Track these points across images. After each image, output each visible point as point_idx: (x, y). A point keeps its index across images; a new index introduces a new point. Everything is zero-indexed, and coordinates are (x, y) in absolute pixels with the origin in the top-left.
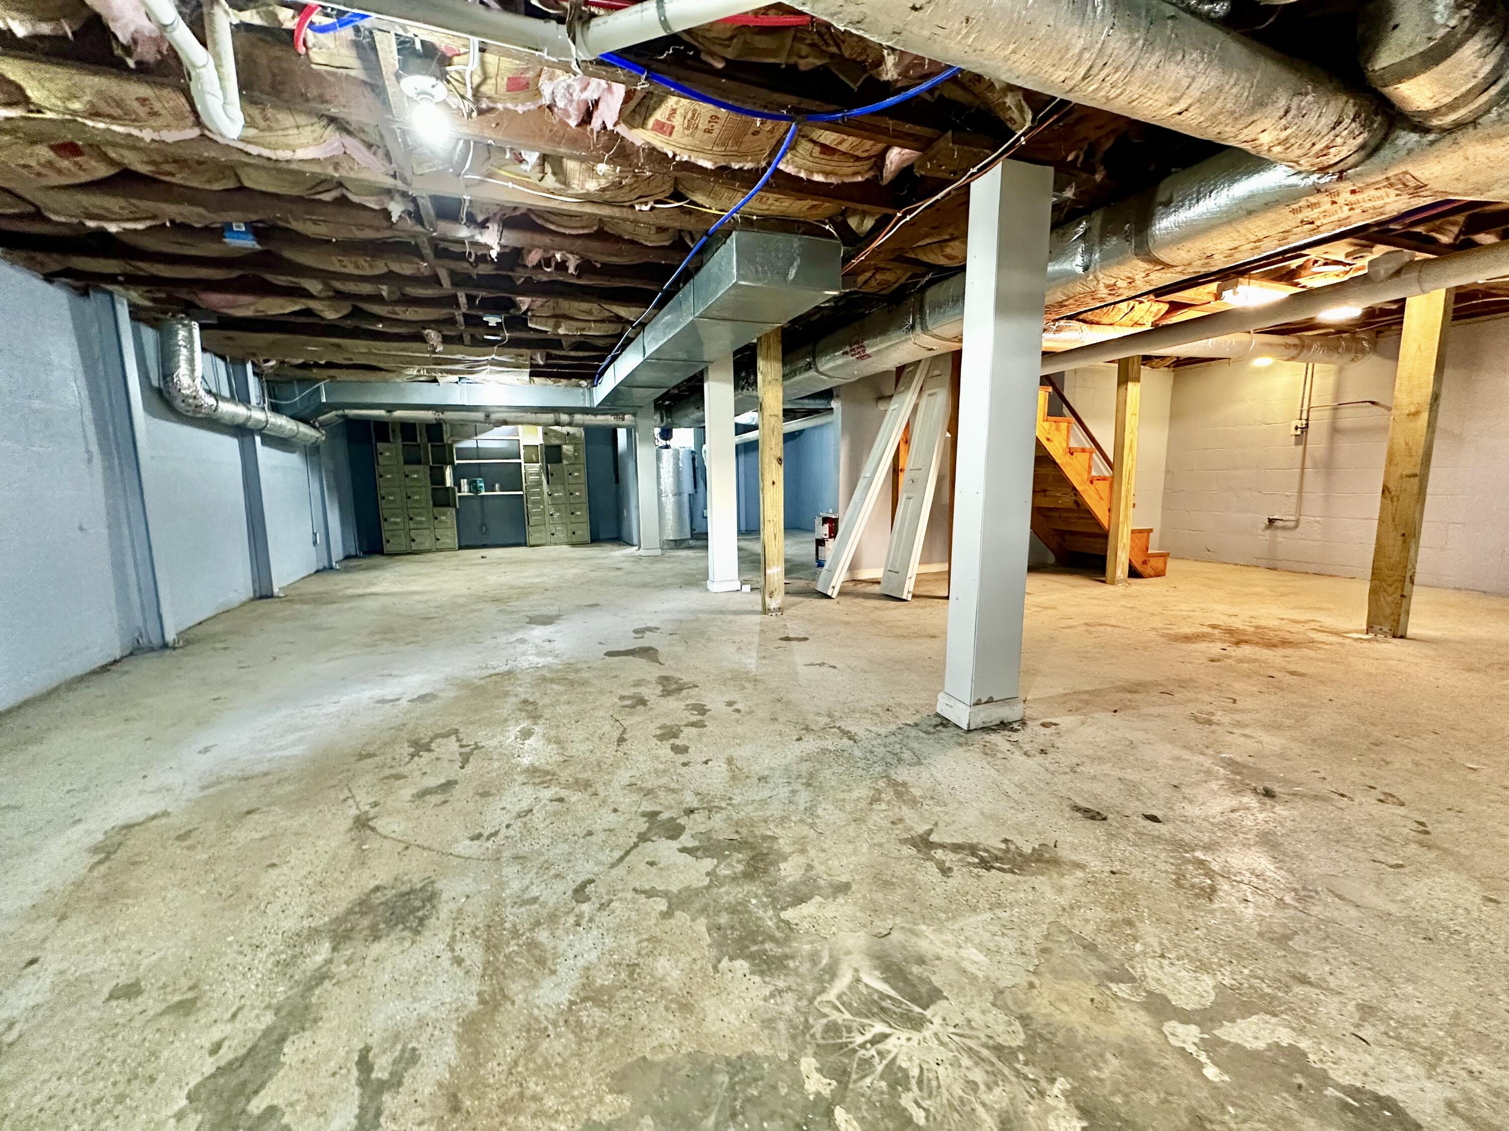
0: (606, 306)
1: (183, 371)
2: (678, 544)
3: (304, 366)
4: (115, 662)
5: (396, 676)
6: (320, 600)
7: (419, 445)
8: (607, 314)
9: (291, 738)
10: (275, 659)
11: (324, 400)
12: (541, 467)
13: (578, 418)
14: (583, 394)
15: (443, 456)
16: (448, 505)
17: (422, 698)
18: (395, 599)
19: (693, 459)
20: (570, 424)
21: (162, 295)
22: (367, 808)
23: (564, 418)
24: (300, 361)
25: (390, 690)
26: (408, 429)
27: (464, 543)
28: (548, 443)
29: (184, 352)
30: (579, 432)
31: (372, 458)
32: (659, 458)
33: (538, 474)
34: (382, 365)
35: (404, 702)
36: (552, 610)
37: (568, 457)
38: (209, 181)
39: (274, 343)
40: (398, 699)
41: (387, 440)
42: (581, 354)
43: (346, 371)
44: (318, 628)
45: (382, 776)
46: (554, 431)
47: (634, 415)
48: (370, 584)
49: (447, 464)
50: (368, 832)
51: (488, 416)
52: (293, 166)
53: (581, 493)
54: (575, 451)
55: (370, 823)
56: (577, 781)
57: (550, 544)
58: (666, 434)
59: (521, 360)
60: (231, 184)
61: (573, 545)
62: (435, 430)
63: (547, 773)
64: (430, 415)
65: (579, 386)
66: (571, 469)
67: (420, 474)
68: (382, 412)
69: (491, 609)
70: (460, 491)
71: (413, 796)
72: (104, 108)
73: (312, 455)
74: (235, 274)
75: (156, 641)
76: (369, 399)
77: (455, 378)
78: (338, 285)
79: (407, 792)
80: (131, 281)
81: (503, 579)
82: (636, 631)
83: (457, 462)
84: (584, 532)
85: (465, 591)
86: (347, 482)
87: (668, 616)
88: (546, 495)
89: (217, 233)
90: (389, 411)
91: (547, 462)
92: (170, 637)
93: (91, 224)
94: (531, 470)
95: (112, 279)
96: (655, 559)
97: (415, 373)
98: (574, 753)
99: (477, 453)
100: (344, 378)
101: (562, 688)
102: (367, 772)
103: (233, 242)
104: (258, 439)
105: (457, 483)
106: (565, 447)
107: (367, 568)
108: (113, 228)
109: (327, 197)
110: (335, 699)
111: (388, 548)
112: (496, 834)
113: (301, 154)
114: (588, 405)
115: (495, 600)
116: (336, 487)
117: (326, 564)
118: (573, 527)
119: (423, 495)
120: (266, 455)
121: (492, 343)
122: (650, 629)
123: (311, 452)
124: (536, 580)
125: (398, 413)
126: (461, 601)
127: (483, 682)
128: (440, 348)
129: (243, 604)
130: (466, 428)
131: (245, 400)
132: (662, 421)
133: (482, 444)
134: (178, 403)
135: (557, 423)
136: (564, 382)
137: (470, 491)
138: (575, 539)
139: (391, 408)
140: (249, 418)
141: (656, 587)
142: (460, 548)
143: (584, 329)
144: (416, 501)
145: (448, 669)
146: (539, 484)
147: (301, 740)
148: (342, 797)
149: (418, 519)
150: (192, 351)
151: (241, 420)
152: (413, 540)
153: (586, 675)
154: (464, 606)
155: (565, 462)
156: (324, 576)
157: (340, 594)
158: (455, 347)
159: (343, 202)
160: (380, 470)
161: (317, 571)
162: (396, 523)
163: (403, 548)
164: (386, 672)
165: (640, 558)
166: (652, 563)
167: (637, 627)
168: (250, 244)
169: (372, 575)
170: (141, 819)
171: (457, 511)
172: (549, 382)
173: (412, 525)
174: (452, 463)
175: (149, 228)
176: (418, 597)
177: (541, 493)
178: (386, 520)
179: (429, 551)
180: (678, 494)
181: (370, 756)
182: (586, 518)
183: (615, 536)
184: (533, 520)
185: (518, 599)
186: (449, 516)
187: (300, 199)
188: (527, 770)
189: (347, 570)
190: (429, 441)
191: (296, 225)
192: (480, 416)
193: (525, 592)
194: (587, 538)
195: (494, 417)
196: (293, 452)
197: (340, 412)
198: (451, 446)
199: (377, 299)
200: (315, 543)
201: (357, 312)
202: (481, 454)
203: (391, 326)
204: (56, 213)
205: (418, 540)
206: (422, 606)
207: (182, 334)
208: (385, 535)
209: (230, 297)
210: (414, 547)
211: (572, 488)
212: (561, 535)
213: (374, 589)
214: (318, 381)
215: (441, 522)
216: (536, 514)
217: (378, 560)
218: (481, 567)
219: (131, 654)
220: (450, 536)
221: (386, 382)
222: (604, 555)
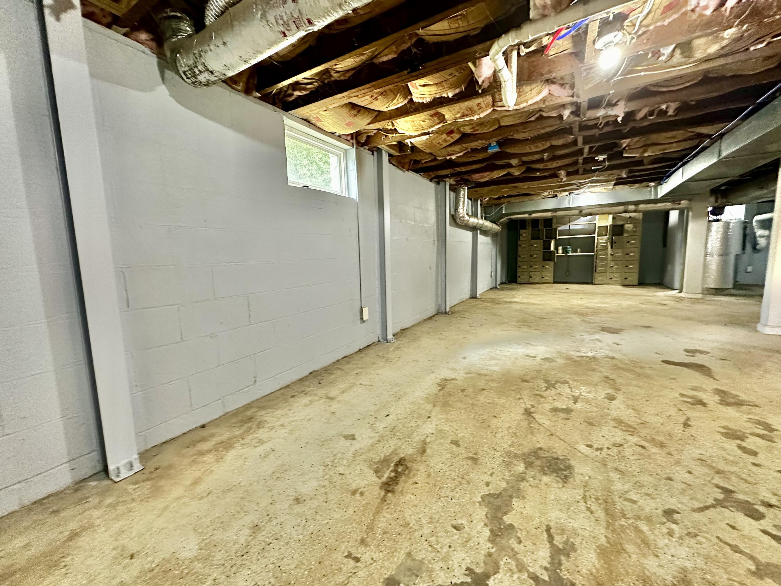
0: (690, 130)
1: (461, 207)
2: (718, 291)
3: (499, 198)
4: (433, 316)
5: (532, 345)
6: (493, 301)
7: (539, 230)
8: (690, 134)
9: (494, 362)
10: (481, 325)
11: (504, 212)
12: (608, 239)
13: (642, 207)
14: (650, 191)
15: (551, 234)
16: (550, 260)
17: (546, 359)
18: (526, 306)
19: (745, 228)
20: (635, 211)
21: (459, 179)
22: (529, 406)
23: (632, 207)
24: (497, 196)
25: (531, 351)
26: (535, 222)
27: (556, 280)
28: (615, 224)
29: (462, 199)
30: (639, 216)
31: (518, 236)
32: (709, 229)
33: (606, 243)
34: (533, 193)
35: (538, 359)
36: (616, 326)
37: (628, 232)
38: (488, 129)
39: (491, 190)
40: (535, 357)
41: (525, 229)
42: (656, 166)
43: (514, 198)
44: (494, 315)
45: (534, 393)
46: (620, 216)
47: (690, 200)
48: (514, 297)
49: (552, 239)
50: (532, 419)
51: (581, 212)
52: (526, 109)
53: (634, 254)
54: (634, 227)
55: (532, 415)
56: (653, 440)
57: (608, 284)
58: (718, 211)
59: (611, 177)
60: (496, 127)
61: (625, 286)
62: (548, 222)
63: (630, 426)
64: (549, 214)
65: (648, 186)
66: (629, 239)
67: (538, 244)
68: (527, 215)
69: (577, 319)
70: (557, 253)
71: (551, 409)
72: (466, 113)
73: (495, 237)
74: (484, 164)
75: (444, 310)
76: (522, 210)
77: (567, 193)
78: (525, 159)
79: (548, 407)
80: (452, 175)
81: (581, 302)
82: (686, 351)
83: (558, 237)
84: (634, 278)
85: (559, 306)
86: (505, 249)
87: (715, 344)
88: (609, 255)
89: (485, 149)
90: (530, 215)
91: (613, 235)
92: (448, 310)
93: (448, 158)
94: (600, 241)
95: (446, 176)
96: (695, 301)
97: (547, 194)
98: (647, 420)
99: (569, 232)
100: (514, 201)
101: (632, 376)
102: (527, 389)
103: (491, 151)
104: (479, 232)
105: (556, 249)
106: (627, 226)
107: (511, 289)
108: (454, 157)
109: (533, 119)
110: (507, 349)
111: (519, 280)
112: (601, 449)
113: (530, 102)
114: (652, 197)
115: (579, 314)
116: (501, 252)
117: (494, 286)
118: (626, 275)
119: (538, 255)
120: (481, 239)
121: (595, 171)
122: (701, 352)
123: (494, 236)
124: (603, 305)
125: (534, 215)
126: (559, 311)
127: (578, 359)
128: (565, 179)
129: (467, 300)
130: (565, 219)
131: (476, 216)
132: (716, 201)
133: (572, 227)
134: (458, 221)
135: (626, 212)
136: (637, 185)
137: (563, 253)
138: (627, 282)
139: (530, 213)
140: (478, 223)
141: (702, 321)
142: (555, 282)
143: (665, 149)
144: (535, 258)
145: (558, 347)
146: (605, 248)
147: (496, 365)
148: (518, 397)
149: (534, 267)
150: (464, 199)
151: (475, 225)
152: (531, 277)
153: (649, 372)
154: (561, 314)
155: (625, 235)
156: (494, 291)
157: (502, 300)
158: (572, 177)
159: (541, 118)
160: (519, 243)
161: (491, 289)
162: (524, 269)
163: (526, 281)
164: (527, 342)
165: (682, 299)
166: (694, 303)
167: (687, 348)
168: (497, 149)
169: (513, 292)
170: (449, 379)
171: (555, 264)
172: (626, 187)
173: (531, 269)
174: (555, 238)
175: (464, 154)
176: (536, 306)
177: (606, 254)
178: (519, 267)
179: (538, 283)
180: (724, 253)
181: (526, 381)
182: (637, 270)
183: (658, 281)
184: (599, 269)
185: (592, 315)
186: (550, 266)
187: (522, 124)
188: (614, 420)
189: (502, 289)
190: (545, 227)
191: (516, 136)
192: (577, 212)
193: (596, 311)
194: (636, 282)
195: (584, 212)
196: (488, 236)
197: (509, 217)
198: (556, 229)
199: (541, 160)
200: (491, 276)
201: (529, 170)
202: (572, 232)
203: (543, 173)
204: (440, 157)
205: (533, 277)
206: (539, 311)
207: (462, 192)
208: (519, 274)
209: (481, 174)
210: (531, 280)
211: (628, 251)
212: (618, 280)
213: (515, 300)
214: (502, 204)
215: (546, 268)
216: (602, 266)
217: (514, 286)
218: (566, 294)
219: (437, 314)
220: (549, 276)
221: (531, 200)
222: (651, 294)
